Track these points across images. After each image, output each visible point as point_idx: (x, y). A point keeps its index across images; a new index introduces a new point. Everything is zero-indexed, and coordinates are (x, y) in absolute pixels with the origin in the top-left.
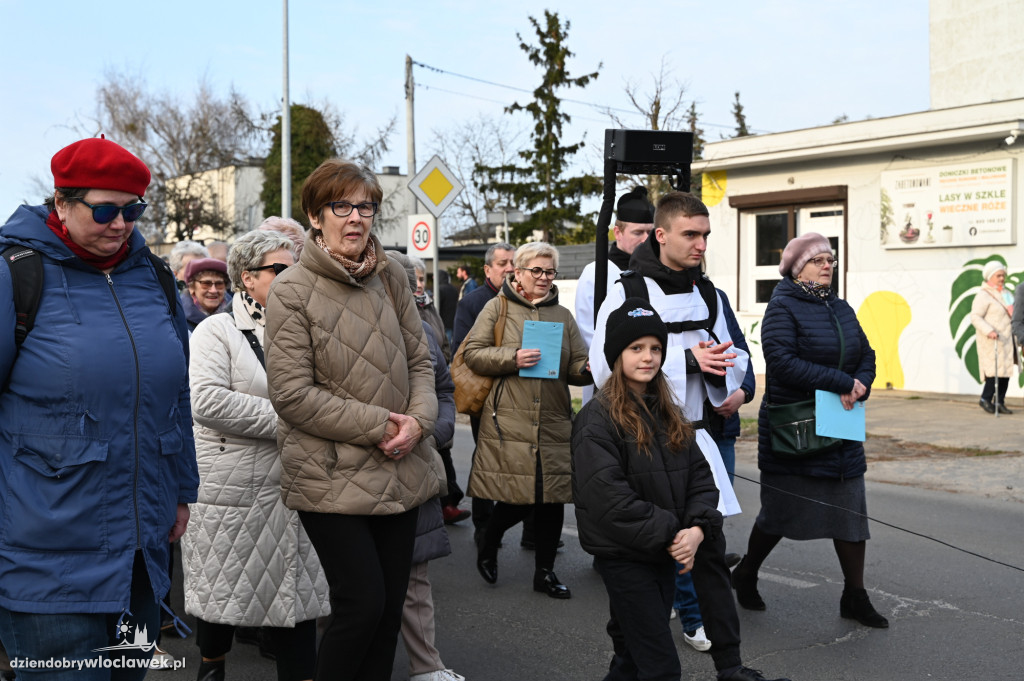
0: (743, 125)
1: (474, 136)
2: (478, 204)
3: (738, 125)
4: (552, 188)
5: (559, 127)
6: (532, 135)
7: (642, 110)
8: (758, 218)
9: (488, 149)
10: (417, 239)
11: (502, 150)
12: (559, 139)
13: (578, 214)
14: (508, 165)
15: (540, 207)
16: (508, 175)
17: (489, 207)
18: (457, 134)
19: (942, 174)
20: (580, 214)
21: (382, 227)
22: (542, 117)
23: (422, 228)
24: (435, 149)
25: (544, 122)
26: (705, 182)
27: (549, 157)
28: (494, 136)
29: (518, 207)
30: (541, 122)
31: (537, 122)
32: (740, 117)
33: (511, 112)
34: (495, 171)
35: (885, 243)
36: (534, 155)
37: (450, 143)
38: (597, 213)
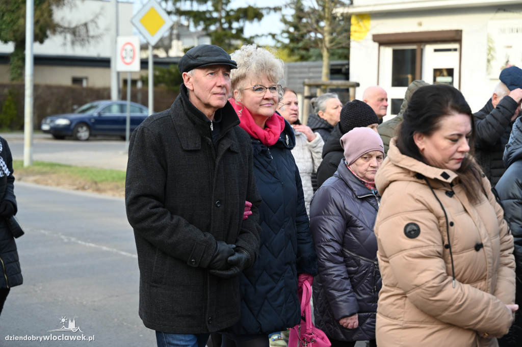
4: (223, 15)
8: (395, 52)
10: (124, 55)
21: (88, 42)
23: (129, 47)
26: (353, 21)
35: (489, 74)
38: (257, 36)
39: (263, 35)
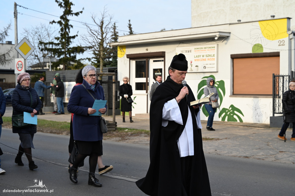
0: (131, 31)
1: (39, 32)
2: (40, 55)
3: (130, 31)
4: (66, 50)
5: (69, 29)
6: (59, 32)
7: (97, 24)
8: (136, 62)
9: (44, 36)
10: (18, 67)
11: (49, 37)
12: (69, 34)
13: (75, 59)
14: (51, 42)
15: (62, 57)
16: (51, 45)
17: (44, 56)
18: (33, 31)
19: (195, 49)
20: (76, 59)
21: (5, 62)
22: (63, 26)
23: (20, 63)
24: (25, 36)
25: (64, 27)
26: (118, 49)
27: (65, 40)
28: (46, 32)
29: (54, 56)
30: (62, 27)
31: (61, 27)
32: (130, 28)
33: (52, 23)
34: (46, 44)
36: (60, 39)
37: (30, 33)
38: (82, 59)
39: (84, 59)
